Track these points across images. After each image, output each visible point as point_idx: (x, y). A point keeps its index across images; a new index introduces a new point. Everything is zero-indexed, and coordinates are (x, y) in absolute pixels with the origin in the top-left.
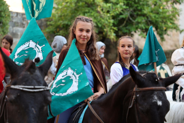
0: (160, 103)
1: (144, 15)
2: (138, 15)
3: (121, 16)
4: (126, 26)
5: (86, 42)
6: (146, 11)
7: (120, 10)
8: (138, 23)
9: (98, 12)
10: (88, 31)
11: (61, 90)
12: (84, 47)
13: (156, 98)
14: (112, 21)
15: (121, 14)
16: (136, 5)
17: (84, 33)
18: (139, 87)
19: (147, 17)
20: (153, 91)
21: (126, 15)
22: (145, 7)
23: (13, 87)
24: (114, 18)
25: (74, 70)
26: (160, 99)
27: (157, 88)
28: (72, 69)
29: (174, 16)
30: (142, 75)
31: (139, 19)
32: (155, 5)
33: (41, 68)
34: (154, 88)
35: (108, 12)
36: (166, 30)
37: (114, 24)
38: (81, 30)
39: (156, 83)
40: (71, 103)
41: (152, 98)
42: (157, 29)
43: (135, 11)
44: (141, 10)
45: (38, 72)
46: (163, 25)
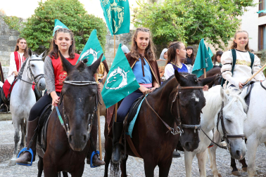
0: (197, 100)
1: (210, 26)
2: (205, 26)
3: (192, 27)
4: (196, 35)
5: (145, 47)
6: (212, 22)
7: (191, 22)
8: (206, 32)
9: (173, 25)
10: (147, 39)
11: (114, 85)
12: (144, 51)
13: (194, 95)
14: (184, 31)
15: (192, 25)
16: (204, 18)
17: (144, 41)
18: (182, 85)
19: (213, 28)
20: (192, 90)
21: (196, 26)
22: (211, 19)
23: (66, 82)
24: (186, 29)
25: (123, 69)
26: (198, 96)
27: (196, 87)
28: (121, 68)
29: (235, 25)
30: (185, 76)
31: (206, 29)
32: (220, 17)
33: (90, 68)
34: (193, 87)
35: (181, 24)
36: (229, 37)
37: (186, 34)
38: (142, 38)
39: (196, 83)
40: (124, 95)
41: (191, 95)
42: (221, 37)
43: (203, 22)
44: (208, 22)
45: (86, 71)
46: (226, 33)
